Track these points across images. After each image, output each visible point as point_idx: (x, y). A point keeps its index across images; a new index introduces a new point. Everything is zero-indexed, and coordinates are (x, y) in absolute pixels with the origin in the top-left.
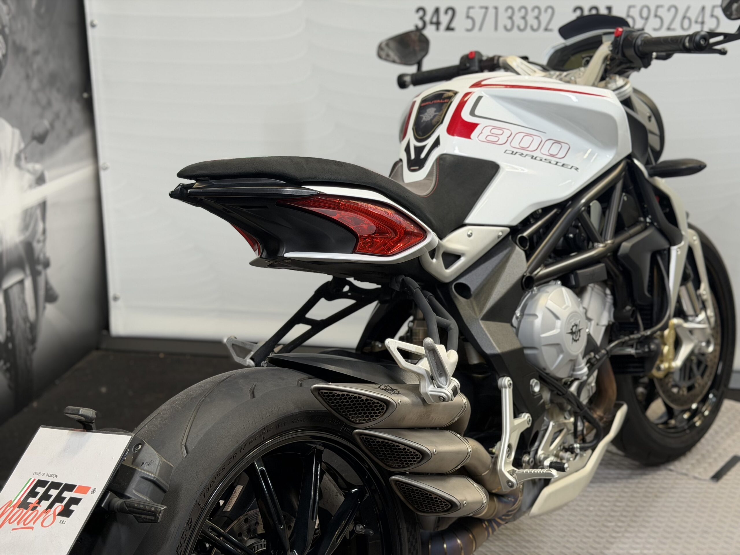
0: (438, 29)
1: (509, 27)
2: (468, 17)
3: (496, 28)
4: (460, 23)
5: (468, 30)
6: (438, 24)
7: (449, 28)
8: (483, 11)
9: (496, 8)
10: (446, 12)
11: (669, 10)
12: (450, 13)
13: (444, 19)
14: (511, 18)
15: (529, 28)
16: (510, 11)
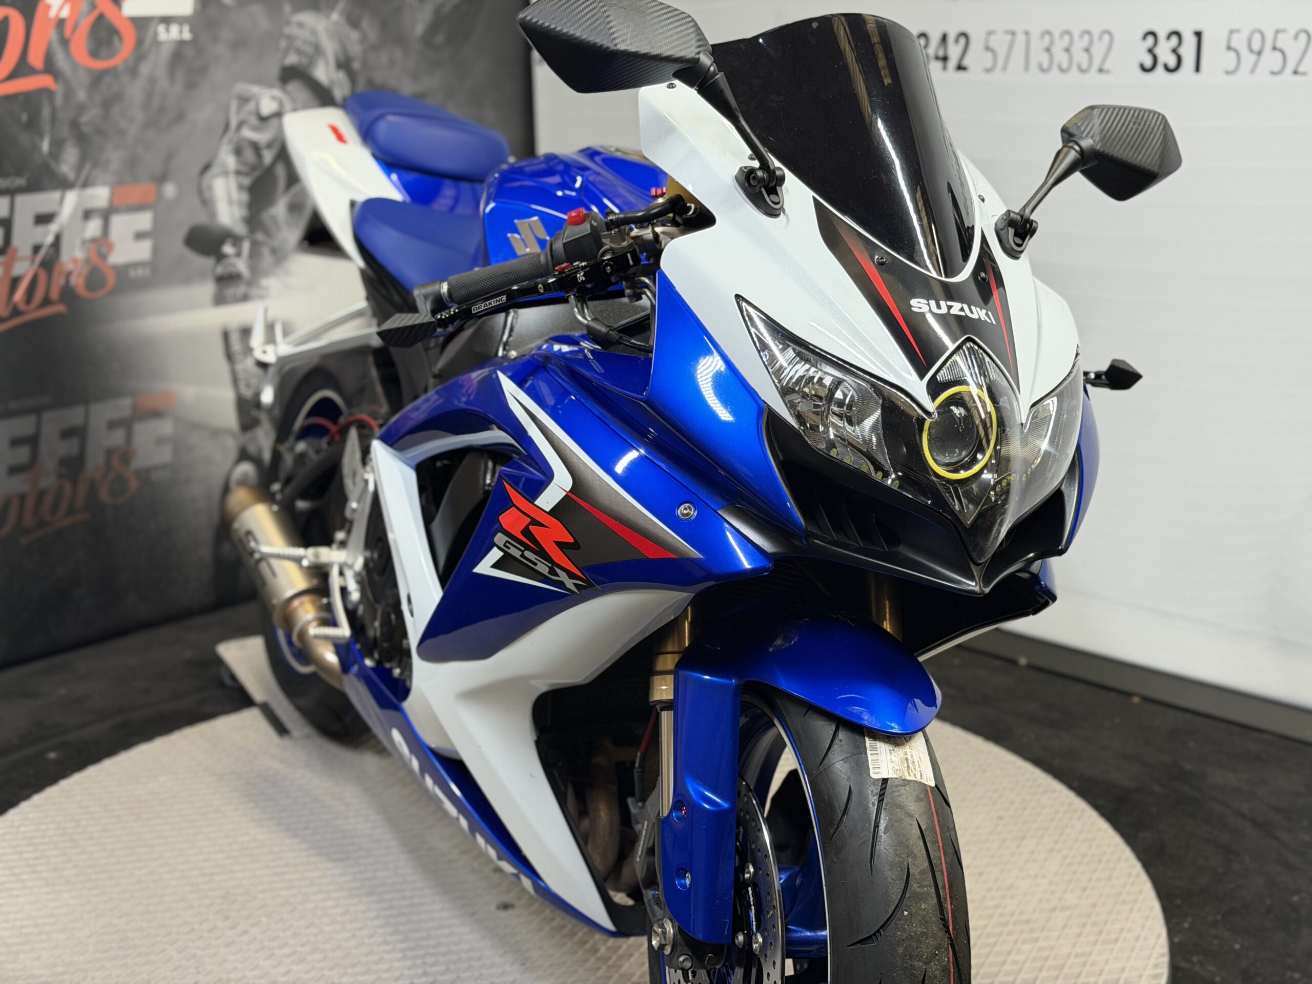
0: (945, 68)
1: (1045, 66)
2: (988, 48)
3: (1027, 68)
4: (976, 58)
5: (988, 70)
6: (945, 59)
7: (960, 67)
8: (1008, 37)
9: (1027, 33)
10: (957, 41)
11: (1296, 37)
12: (962, 40)
13: (954, 51)
14: (1048, 50)
15: (1074, 69)
16: (1047, 38)
